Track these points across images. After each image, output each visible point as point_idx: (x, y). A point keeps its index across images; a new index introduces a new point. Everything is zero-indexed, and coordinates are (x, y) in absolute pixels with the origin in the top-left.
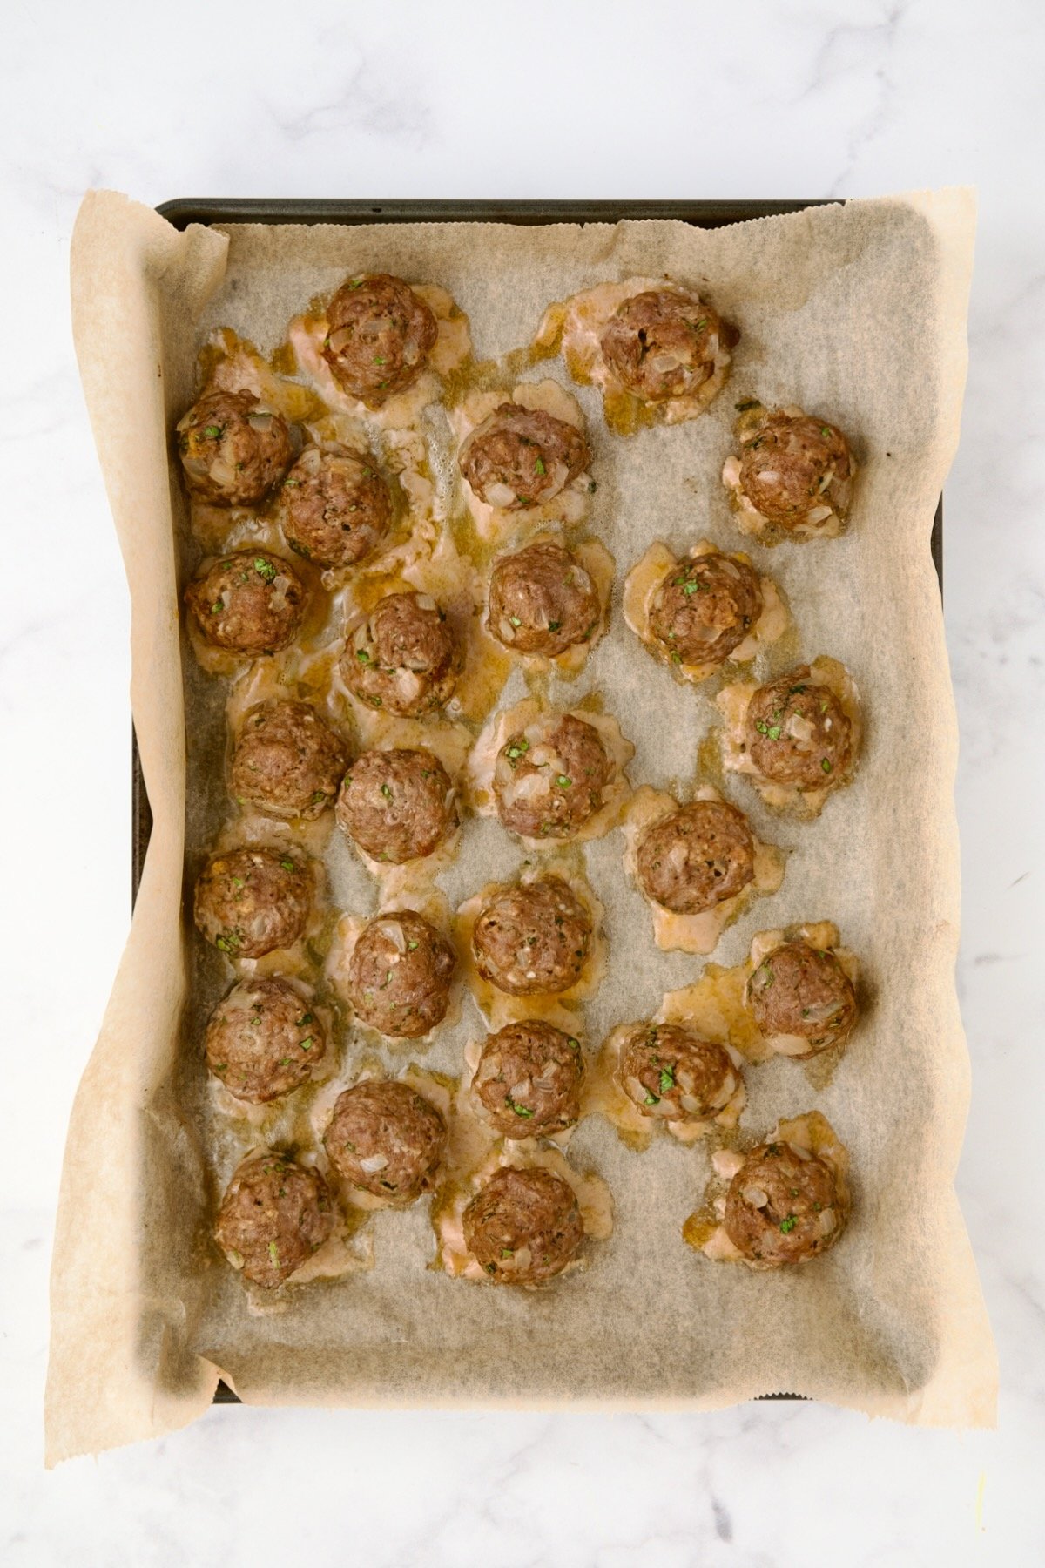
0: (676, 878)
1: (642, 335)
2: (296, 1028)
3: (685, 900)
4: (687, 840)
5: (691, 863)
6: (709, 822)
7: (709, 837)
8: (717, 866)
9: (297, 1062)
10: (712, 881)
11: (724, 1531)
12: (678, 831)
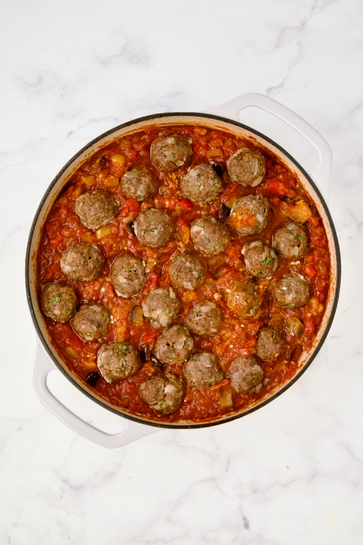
0: (129, 284)
1: (168, 345)
2: (212, 180)
3: (138, 285)
4: (119, 275)
5: (126, 277)
6: (118, 265)
7: (122, 267)
8: (132, 270)
9: (214, 191)
10: (136, 274)
11: (247, 526)
12: (115, 276)
